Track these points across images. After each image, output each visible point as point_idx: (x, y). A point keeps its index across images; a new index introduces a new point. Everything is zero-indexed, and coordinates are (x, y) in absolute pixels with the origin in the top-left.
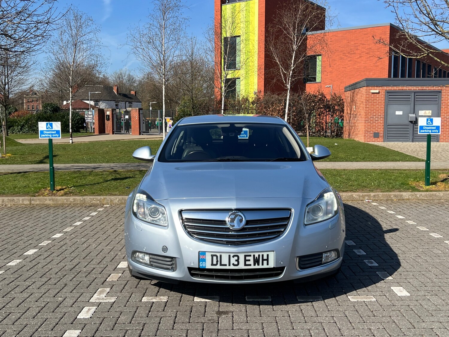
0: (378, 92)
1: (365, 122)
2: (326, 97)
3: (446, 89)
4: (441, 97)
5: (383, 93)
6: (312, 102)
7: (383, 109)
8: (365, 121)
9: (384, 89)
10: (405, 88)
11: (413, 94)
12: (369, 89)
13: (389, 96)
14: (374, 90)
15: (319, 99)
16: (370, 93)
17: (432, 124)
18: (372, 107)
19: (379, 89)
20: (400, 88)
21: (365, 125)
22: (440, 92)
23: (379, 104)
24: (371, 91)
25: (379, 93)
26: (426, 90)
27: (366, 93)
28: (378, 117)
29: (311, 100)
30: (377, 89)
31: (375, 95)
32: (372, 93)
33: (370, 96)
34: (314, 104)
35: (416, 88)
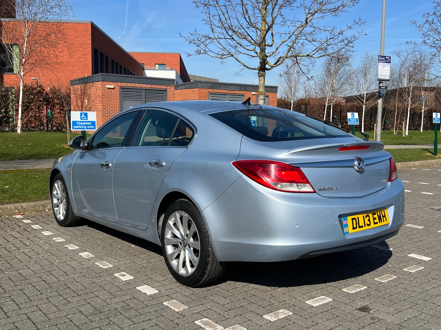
0: (113, 87)
1: (102, 117)
2: (44, 90)
3: (170, 88)
4: (167, 96)
5: (118, 89)
6: (30, 94)
7: (118, 104)
8: (102, 115)
9: (119, 85)
10: (137, 85)
11: (144, 91)
12: (104, 84)
13: (124, 92)
14: (109, 85)
15: (38, 92)
16: (106, 88)
17: (87, 119)
18: (109, 102)
19: (114, 85)
20: (133, 85)
21: (102, 120)
22: (166, 91)
23: (114, 99)
24: (107, 86)
25: (114, 88)
26: (154, 88)
27: (102, 87)
28: (115, 112)
29: (29, 91)
30: (112, 85)
31: (111, 90)
32: (108, 88)
33: (106, 91)
34: (32, 97)
35: (146, 85)
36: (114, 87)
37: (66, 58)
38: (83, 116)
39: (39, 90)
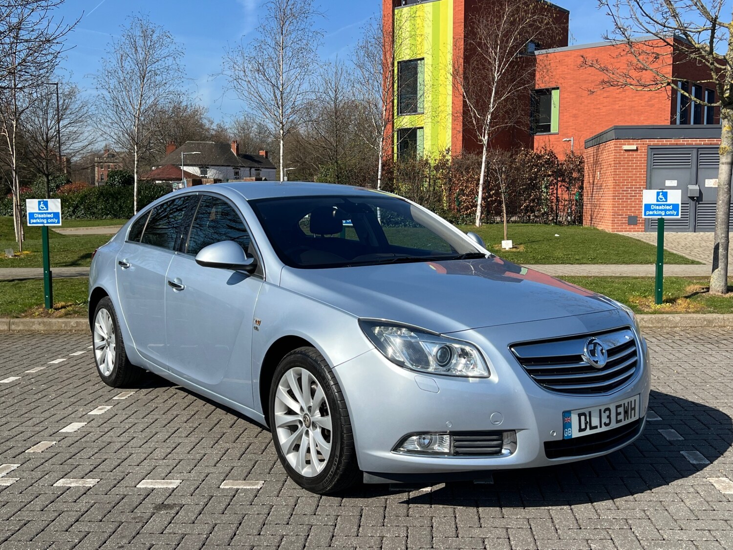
0: (635, 148)
1: (613, 199)
2: (557, 158)
5: (643, 150)
6: (534, 165)
7: (643, 177)
8: (613, 196)
9: (646, 144)
10: (681, 141)
11: (695, 151)
13: (655, 156)
14: (628, 144)
15: (546, 162)
16: (622, 150)
17: (666, 201)
18: (626, 174)
19: (636, 144)
20: (673, 141)
21: (613, 204)
23: (637, 169)
24: (624, 146)
25: (637, 150)
26: (717, 144)
27: (615, 150)
28: (636, 191)
29: (532, 162)
30: (633, 144)
31: (631, 153)
32: (625, 150)
33: (622, 155)
34: (536, 170)
35: (699, 141)
36: (637, 148)
37: (629, 101)
38: (661, 196)
39: (547, 158)
